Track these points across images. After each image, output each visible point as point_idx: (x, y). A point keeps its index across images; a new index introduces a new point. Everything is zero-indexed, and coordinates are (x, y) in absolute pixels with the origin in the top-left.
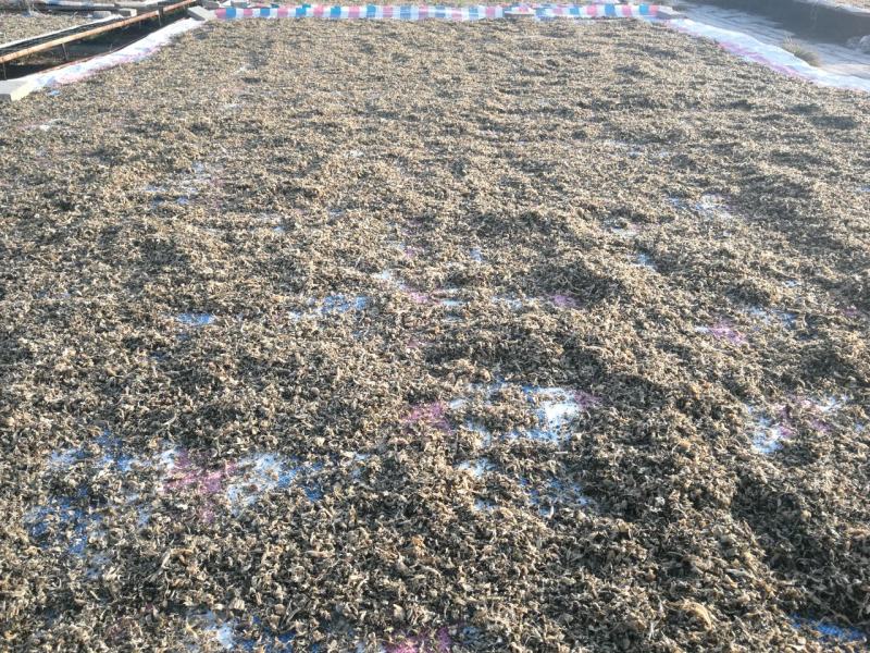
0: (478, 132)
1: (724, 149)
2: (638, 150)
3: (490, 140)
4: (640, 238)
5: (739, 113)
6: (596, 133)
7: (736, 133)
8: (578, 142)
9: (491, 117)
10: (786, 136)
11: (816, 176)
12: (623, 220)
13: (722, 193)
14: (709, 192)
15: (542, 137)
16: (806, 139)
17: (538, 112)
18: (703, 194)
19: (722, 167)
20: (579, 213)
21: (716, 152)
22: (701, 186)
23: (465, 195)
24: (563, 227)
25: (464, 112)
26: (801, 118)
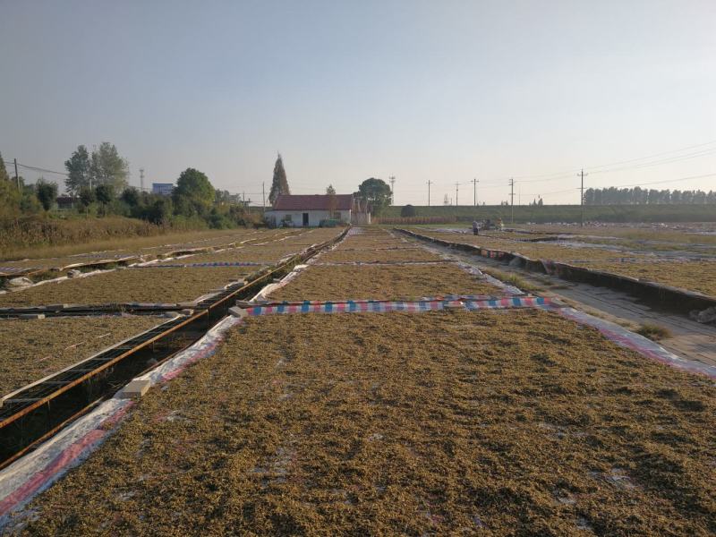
0: (454, 417)
1: (619, 430)
2: (562, 431)
3: (463, 423)
4: (579, 506)
5: (623, 397)
6: (532, 416)
7: (625, 415)
8: (521, 424)
9: (460, 404)
10: (659, 418)
11: (684, 452)
12: (565, 490)
13: (623, 467)
14: (616, 467)
15: (497, 420)
16: (672, 420)
17: (489, 398)
18: (612, 468)
19: (621, 445)
20: (536, 487)
21: (614, 433)
22: (610, 461)
23: (458, 472)
24: (529, 499)
25: (440, 400)
26: (666, 402)
